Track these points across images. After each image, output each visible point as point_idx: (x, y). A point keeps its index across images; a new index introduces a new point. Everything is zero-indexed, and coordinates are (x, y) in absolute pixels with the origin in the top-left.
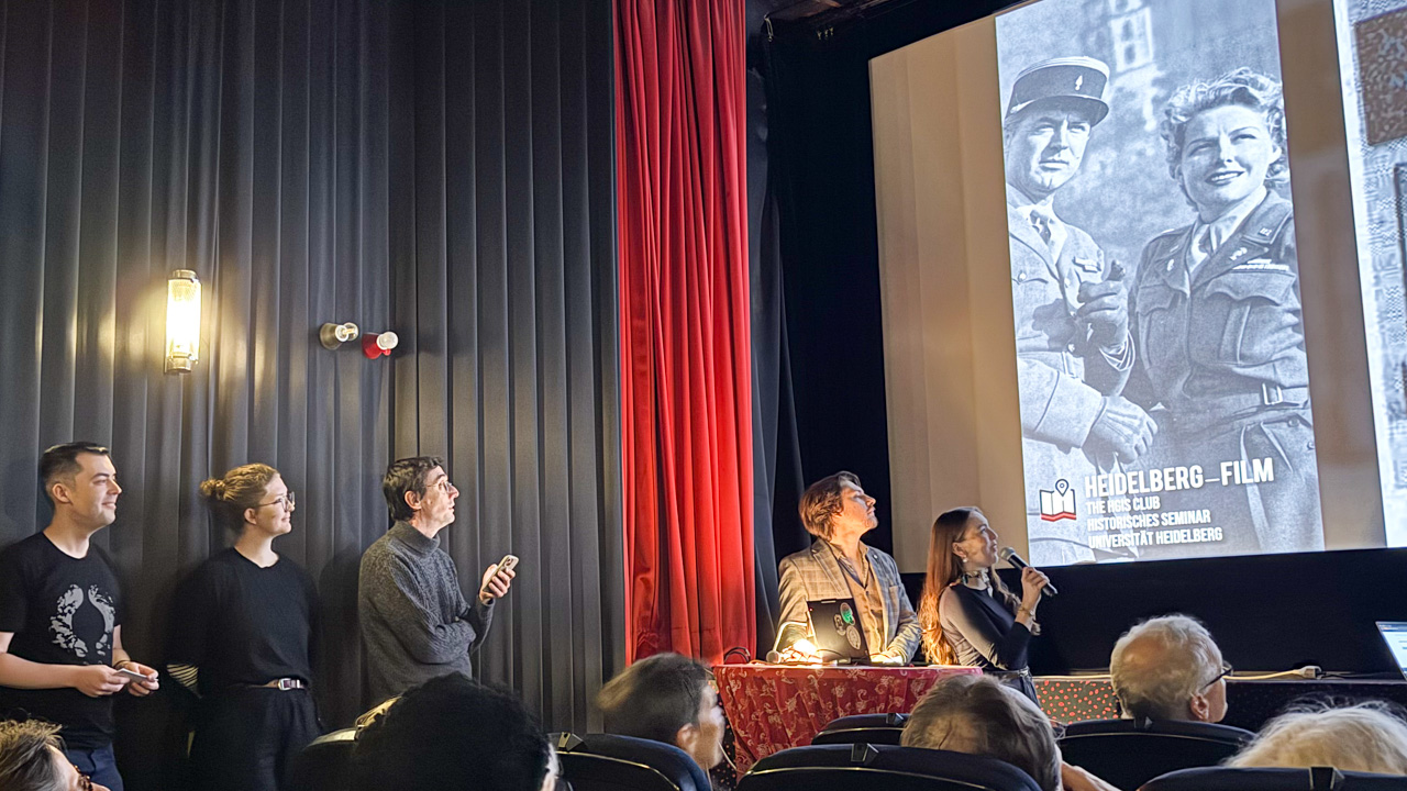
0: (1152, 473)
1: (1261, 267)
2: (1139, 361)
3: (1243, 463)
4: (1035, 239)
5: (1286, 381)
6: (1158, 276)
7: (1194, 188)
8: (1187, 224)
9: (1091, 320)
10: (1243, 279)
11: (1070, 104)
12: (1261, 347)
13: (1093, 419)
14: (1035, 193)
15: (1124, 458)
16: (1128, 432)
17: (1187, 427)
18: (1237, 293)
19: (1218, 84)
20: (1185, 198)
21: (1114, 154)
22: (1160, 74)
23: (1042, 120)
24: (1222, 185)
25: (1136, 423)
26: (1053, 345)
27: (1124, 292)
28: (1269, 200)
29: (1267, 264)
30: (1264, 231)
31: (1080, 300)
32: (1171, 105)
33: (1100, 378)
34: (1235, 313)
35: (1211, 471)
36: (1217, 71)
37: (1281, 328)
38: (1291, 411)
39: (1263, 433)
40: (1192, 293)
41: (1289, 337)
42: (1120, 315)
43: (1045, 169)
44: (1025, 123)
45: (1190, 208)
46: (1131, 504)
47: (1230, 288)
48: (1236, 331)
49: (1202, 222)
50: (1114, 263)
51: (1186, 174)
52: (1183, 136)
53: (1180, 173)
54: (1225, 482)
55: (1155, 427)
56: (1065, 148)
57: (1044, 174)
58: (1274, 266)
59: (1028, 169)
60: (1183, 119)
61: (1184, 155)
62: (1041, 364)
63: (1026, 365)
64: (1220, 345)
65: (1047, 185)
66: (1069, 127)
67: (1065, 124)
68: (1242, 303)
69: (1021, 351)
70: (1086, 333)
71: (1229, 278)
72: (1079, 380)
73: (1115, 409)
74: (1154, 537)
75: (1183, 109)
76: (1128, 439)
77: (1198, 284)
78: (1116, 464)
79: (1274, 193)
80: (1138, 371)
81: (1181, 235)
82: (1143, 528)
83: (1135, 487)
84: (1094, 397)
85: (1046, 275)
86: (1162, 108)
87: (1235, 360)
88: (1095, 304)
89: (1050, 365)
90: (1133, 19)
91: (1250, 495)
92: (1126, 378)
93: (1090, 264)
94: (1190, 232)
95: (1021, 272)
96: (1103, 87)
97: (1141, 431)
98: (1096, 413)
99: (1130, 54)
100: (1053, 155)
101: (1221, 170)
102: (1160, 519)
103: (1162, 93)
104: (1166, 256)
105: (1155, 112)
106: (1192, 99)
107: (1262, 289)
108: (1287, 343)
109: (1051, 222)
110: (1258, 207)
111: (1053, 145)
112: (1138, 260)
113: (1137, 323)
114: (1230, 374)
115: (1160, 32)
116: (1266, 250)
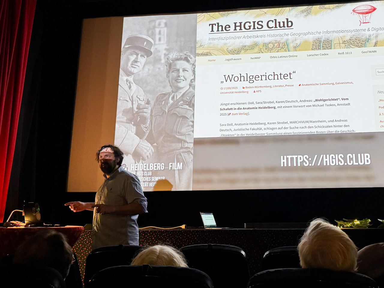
0: (151, 164)
1: (186, 108)
2: (151, 130)
3: (175, 163)
4: (126, 88)
5: (188, 141)
6: (159, 105)
7: (172, 82)
8: (169, 92)
9: (139, 115)
10: (181, 110)
11: (142, 49)
12: (183, 130)
13: (136, 146)
14: (129, 74)
15: (143, 159)
16: (146, 151)
17: (162, 151)
18: (179, 114)
19: (181, 54)
20: (169, 84)
21: (152, 67)
22: (167, 47)
23: (133, 52)
24: (179, 82)
25: (148, 148)
26: (128, 121)
27: (150, 108)
28: (190, 89)
29: (187, 107)
30: (188, 98)
31: (137, 109)
32: (169, 57)
33: (139, 134)
34: (178, 119)
35: (166, 165)
36: (181, 51)
37: (189, 126)
38: (188, 150)
39: (181, 155)
40: (168, 112)
41: (191, 128)
42: (148, 115)
43: (132, 67)
44: (128, 51)
45: (170, 87)
46: (144, 173)
47: (178, 112)
48: (177, 125)
49: (173, 92)
50: (148, 99)
51: (170, 77)
52: (171, 66)
53: (169, 77)
54: (170, 169)
55: (153, 150)
56: (139, 62)
57: (132, 68)
58: (189, 108)
59: (127, 66)
60: (171, 61)
61: (170, 72)
62: (123, 127)
63: (118, 126)
64: (173, 128)
65: (132, 71)
66: (141, 56)
67: (140, 55)
68: (180, 117)
69: (117, 122)
70: (138, 119)
71: (178, 109)
72: (134, 133)
73: (143, 143)
74: (149, 184)
75: (172, 59)
76: (145, 153)
77: (170, 110)
78: (141, 161)
79: (191, 88)
80: (151, 133)
81: (167, 94)
82: (146, 181)
83: (145, 168)
84: (137, 139)
85: (128, 99)
86: (166, 57)
87: (177, 133)
88: (141, 111)
89: (125, 127)
90: (162, 30)
91: (176, 173)
92: (147, 134)
93: (141, 98)
94: (169, 94)
95: (121, 97)
96: (152, 47)
97: (149, 151)
98: (137, 144)
99: (160, 39)
100: (135, 63)
101: (179, 78)
102: (151, 179)
103: (167, 53)
104: (162, 100)
105: (164, 58)
106: (174, 57)
107: (185, 114)
108: (190, 130)
109: (132, 83)
110: (187, 91)
111: (136, 60)
112: (155, 100)
113: (152, 118)
114: (175, 137)
115: (168, 36)
116: (188, 103)
